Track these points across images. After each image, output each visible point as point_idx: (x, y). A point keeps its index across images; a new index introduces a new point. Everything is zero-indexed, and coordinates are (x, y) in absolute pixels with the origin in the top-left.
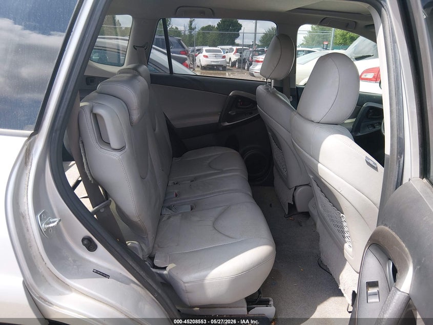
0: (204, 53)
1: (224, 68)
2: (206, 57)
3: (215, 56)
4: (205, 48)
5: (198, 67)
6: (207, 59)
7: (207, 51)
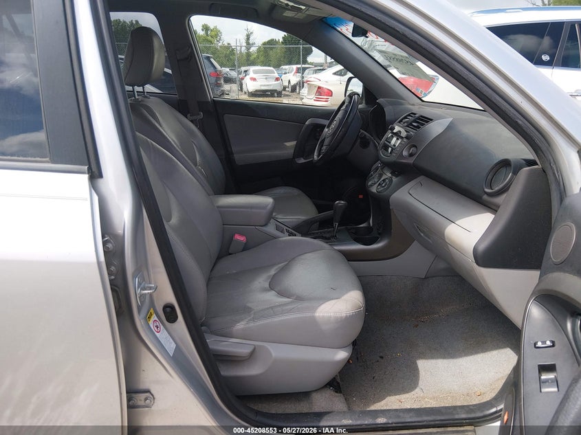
0: (251, 75)
1: (279, 94)
2: (254, 79)
3: (266, 78)
4: (252, 69)
5: (245, 93)
6: (255, 83)
7: (255, 72)
